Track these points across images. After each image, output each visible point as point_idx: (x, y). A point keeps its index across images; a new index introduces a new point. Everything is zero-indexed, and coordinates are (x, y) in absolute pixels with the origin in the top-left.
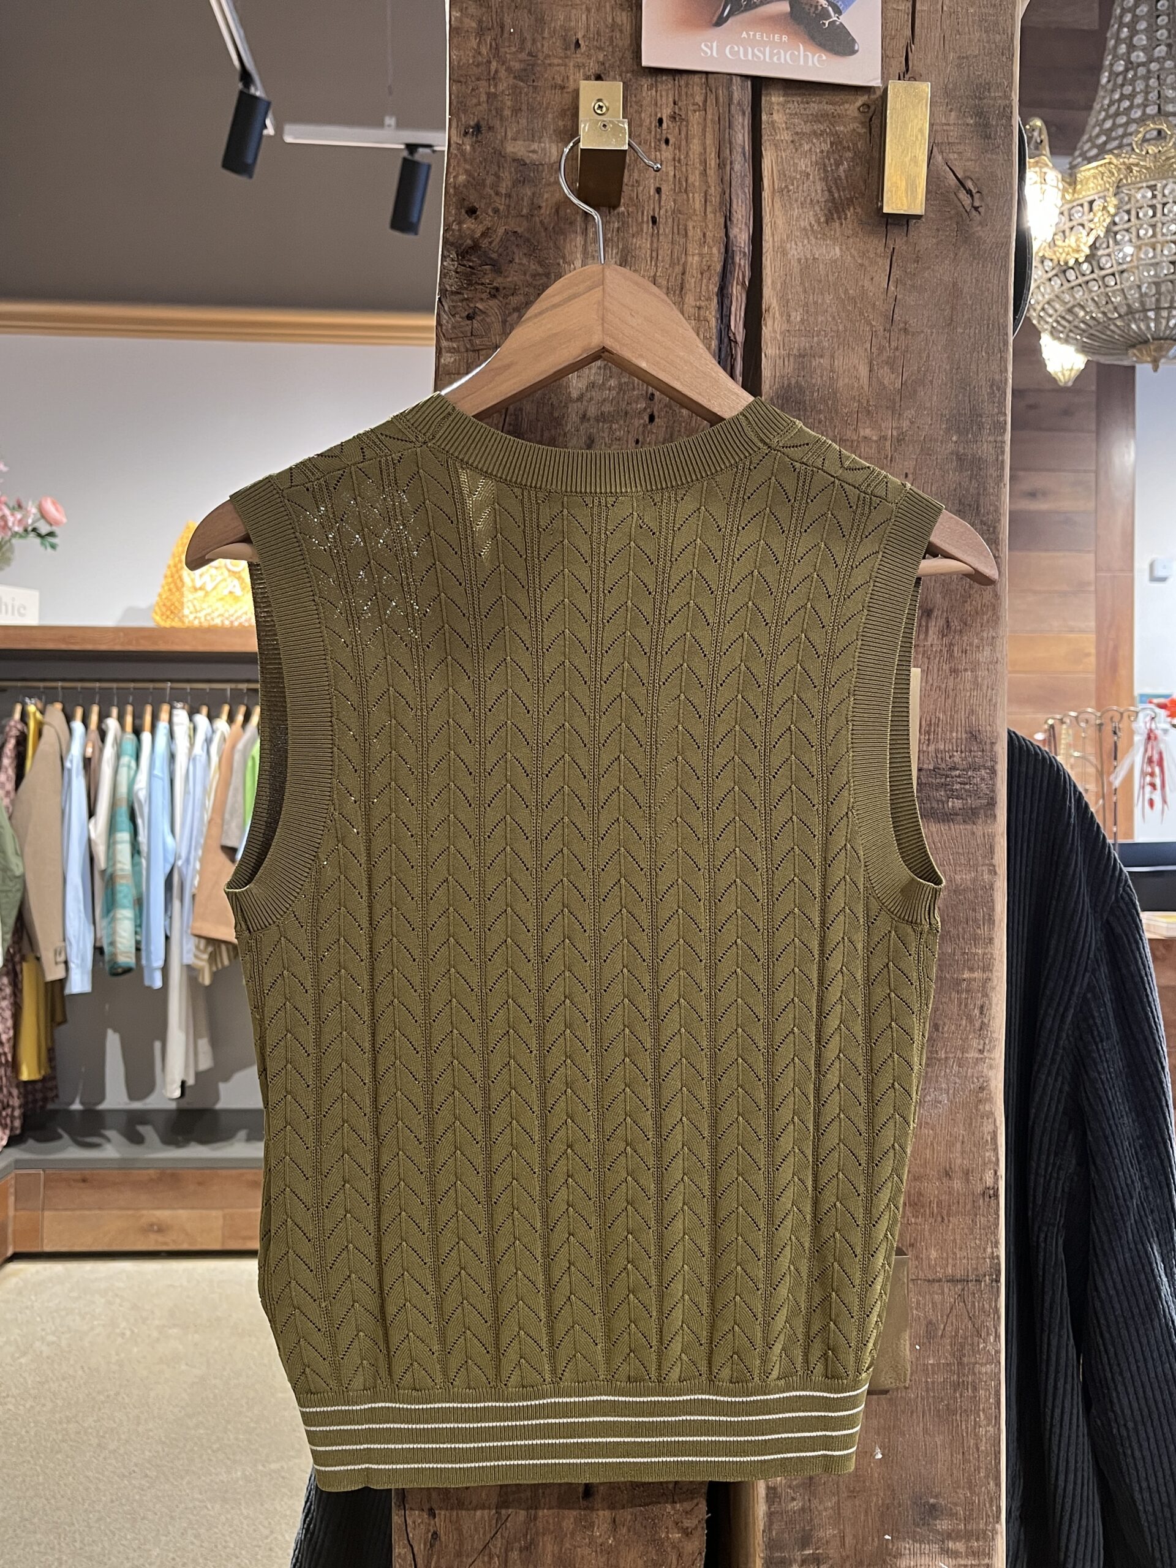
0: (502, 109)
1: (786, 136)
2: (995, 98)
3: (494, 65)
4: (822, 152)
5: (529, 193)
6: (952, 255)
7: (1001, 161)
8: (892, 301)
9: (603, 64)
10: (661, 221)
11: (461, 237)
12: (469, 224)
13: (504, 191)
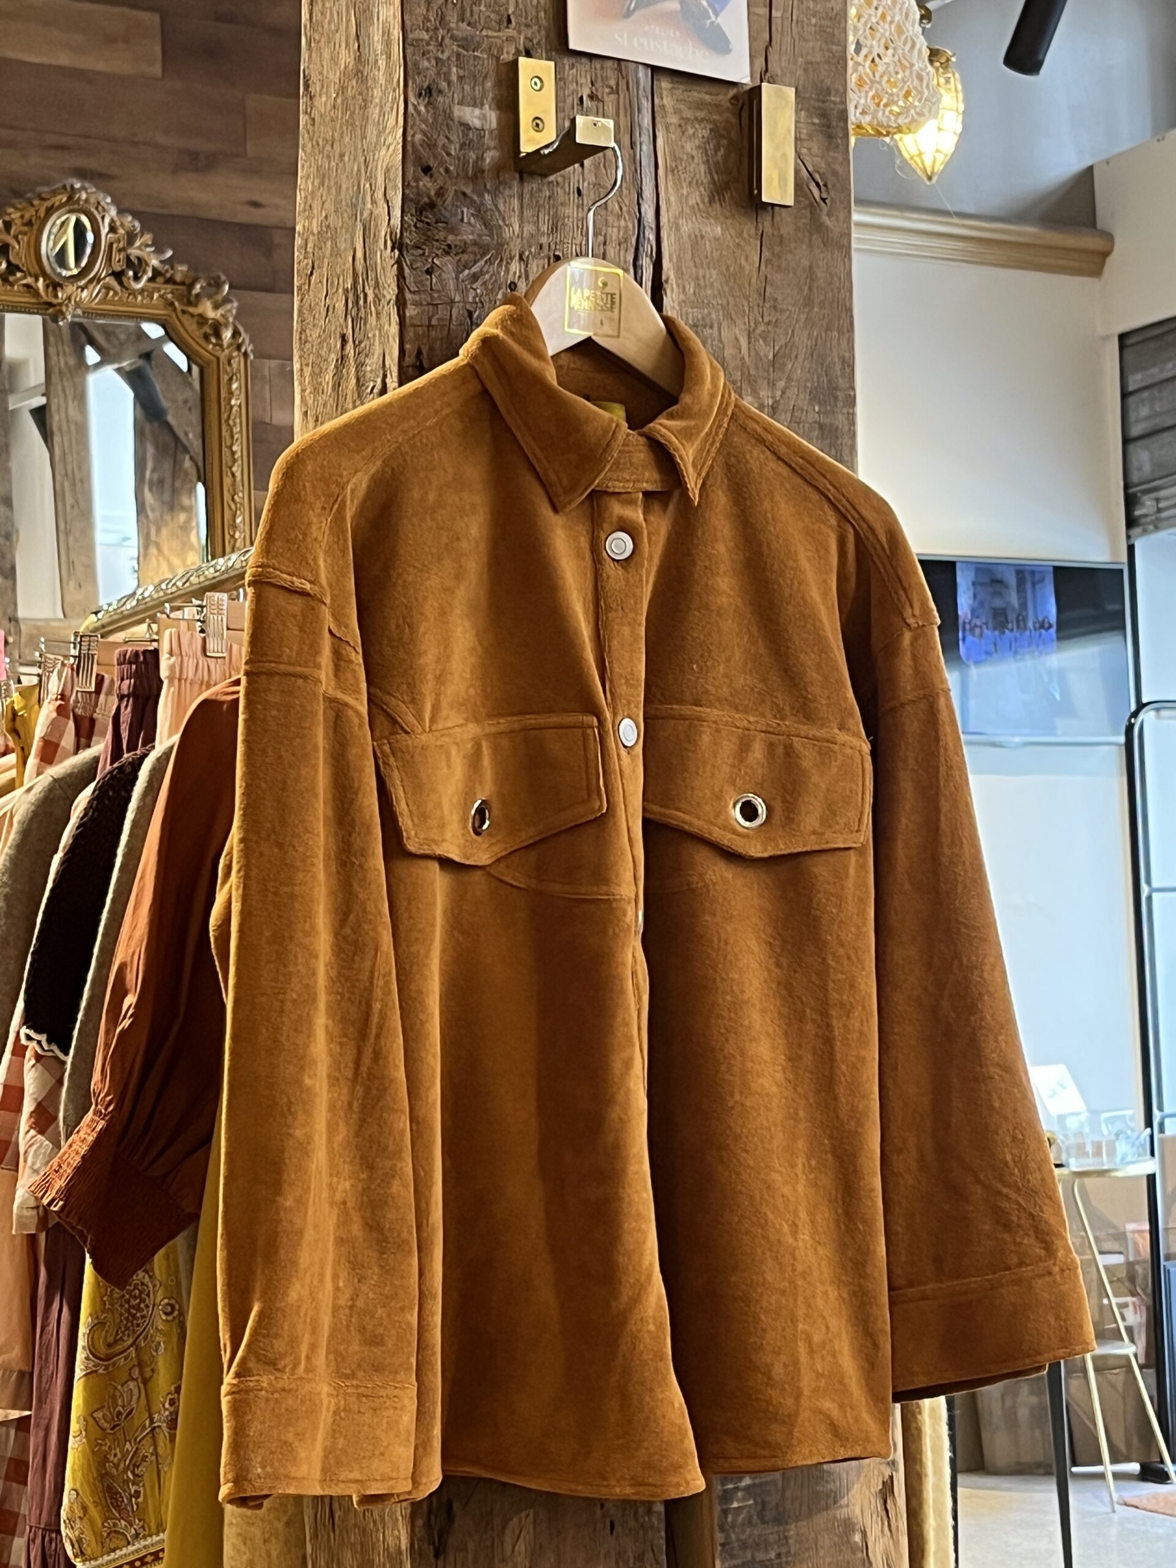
0: (450, 75)
1: (674, 120)
2: (835, 103)
3: (441, 32)
4: (703, 137)
5: (474, 157)
6: (807, 240)
7: (841, 159)
8: (763, 279)
9: (531, 40)
10: (584, 192)
11: (418, 194)
12: (425, 182)
13: (453, 153)
